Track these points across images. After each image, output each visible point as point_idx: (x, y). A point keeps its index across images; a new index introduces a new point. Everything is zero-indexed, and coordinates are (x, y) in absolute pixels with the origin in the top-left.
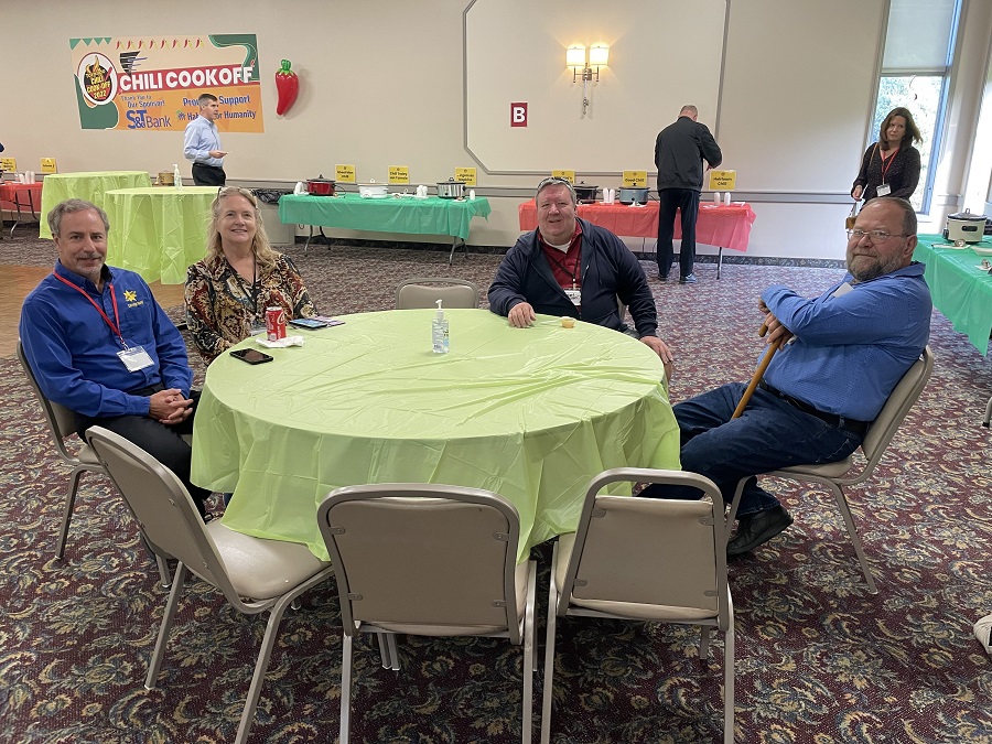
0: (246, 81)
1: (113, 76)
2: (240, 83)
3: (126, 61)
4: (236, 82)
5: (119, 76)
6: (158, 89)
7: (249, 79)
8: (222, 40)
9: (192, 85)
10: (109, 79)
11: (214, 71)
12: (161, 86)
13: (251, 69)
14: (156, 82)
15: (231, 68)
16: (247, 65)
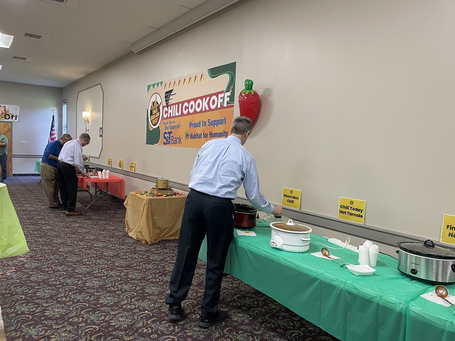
0: (225, 105)
1: (161, 108)
2: (222, 107)
3: (167, 97)
4: (219, 107)
5: (163, 107)
6: (179, 116)
7: (228, 103)
9: (195, 112)
10: (159, 111)
11: (208, 98)
12: (180, 114)
13: (229, 94)
14: (178, 112)
15: (217, 94)
16: (227, 91)
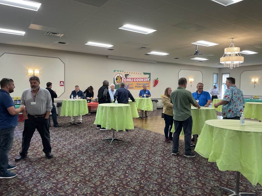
2: (147, 81)
3: (126, 76)
5: (124, 79)
6: (132, 82)
8: (145, 74)
9: (139, 81)
10: (122, 79)
13: (149, 79)
